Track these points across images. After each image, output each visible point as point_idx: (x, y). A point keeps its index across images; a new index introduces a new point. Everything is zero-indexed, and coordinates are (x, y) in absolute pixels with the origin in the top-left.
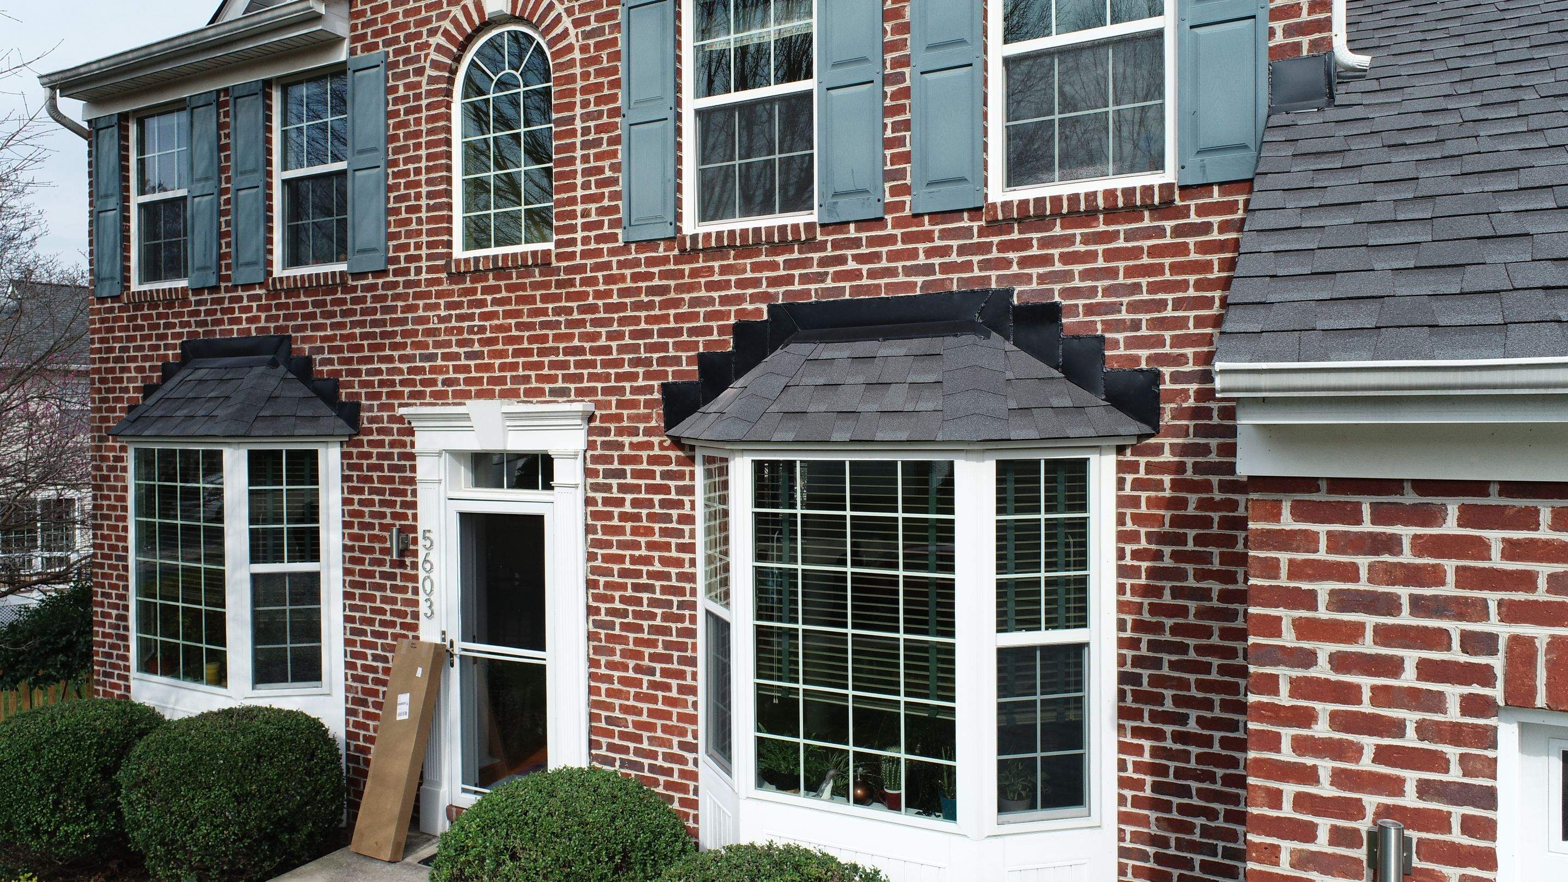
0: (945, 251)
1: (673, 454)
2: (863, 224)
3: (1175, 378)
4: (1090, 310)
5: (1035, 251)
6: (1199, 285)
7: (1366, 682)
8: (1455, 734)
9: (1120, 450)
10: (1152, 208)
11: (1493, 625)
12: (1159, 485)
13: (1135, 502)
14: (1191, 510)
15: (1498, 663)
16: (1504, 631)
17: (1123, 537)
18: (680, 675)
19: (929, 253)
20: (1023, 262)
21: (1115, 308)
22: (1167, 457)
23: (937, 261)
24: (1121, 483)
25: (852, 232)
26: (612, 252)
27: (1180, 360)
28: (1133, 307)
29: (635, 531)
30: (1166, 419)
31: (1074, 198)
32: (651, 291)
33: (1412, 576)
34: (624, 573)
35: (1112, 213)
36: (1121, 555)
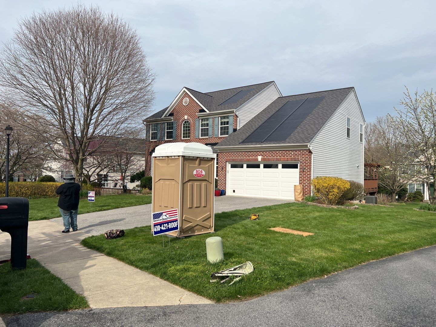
2: (211, 138)
5: (221, 140)
7: (222, 161)
19: (215, 140)
31: (224, 137)
33: (224, 156)
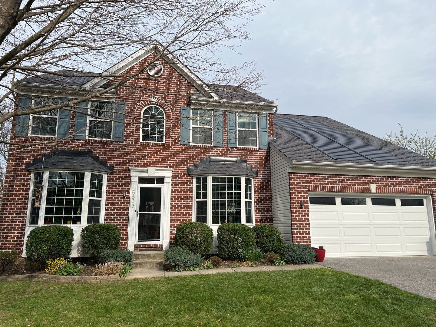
0: (232, 152)
1: (189, 178)
3: (260, 170)
4: (250, 161)
5: (243, 154)
6: (262, 160)
7: (299, 190)
8: (305, 193)
9: (254, 178)
10: (257, 150)
11: (307, 184)
12: (258, 183)
13: (256, 185)
14: (262, 186)
15: (308, 187)
16: (308, 185)
17: (255, 189)
18: (189, 213)
19: (230, 152)
20: (242, 155)
21: (253, 162)
22: (259, 179)
23: (231, 153)
24: (254, 182)
25: (219, 148)
26: (177, 145)
27: (260, 168)
28: (255, 162)
29: (181, 190)
30: (259, 175)
31: (248, 148)
32: (185, 152)
33: (302, 181)
34: (178, 197)
35: (252, 150)
36: (254, 191)
